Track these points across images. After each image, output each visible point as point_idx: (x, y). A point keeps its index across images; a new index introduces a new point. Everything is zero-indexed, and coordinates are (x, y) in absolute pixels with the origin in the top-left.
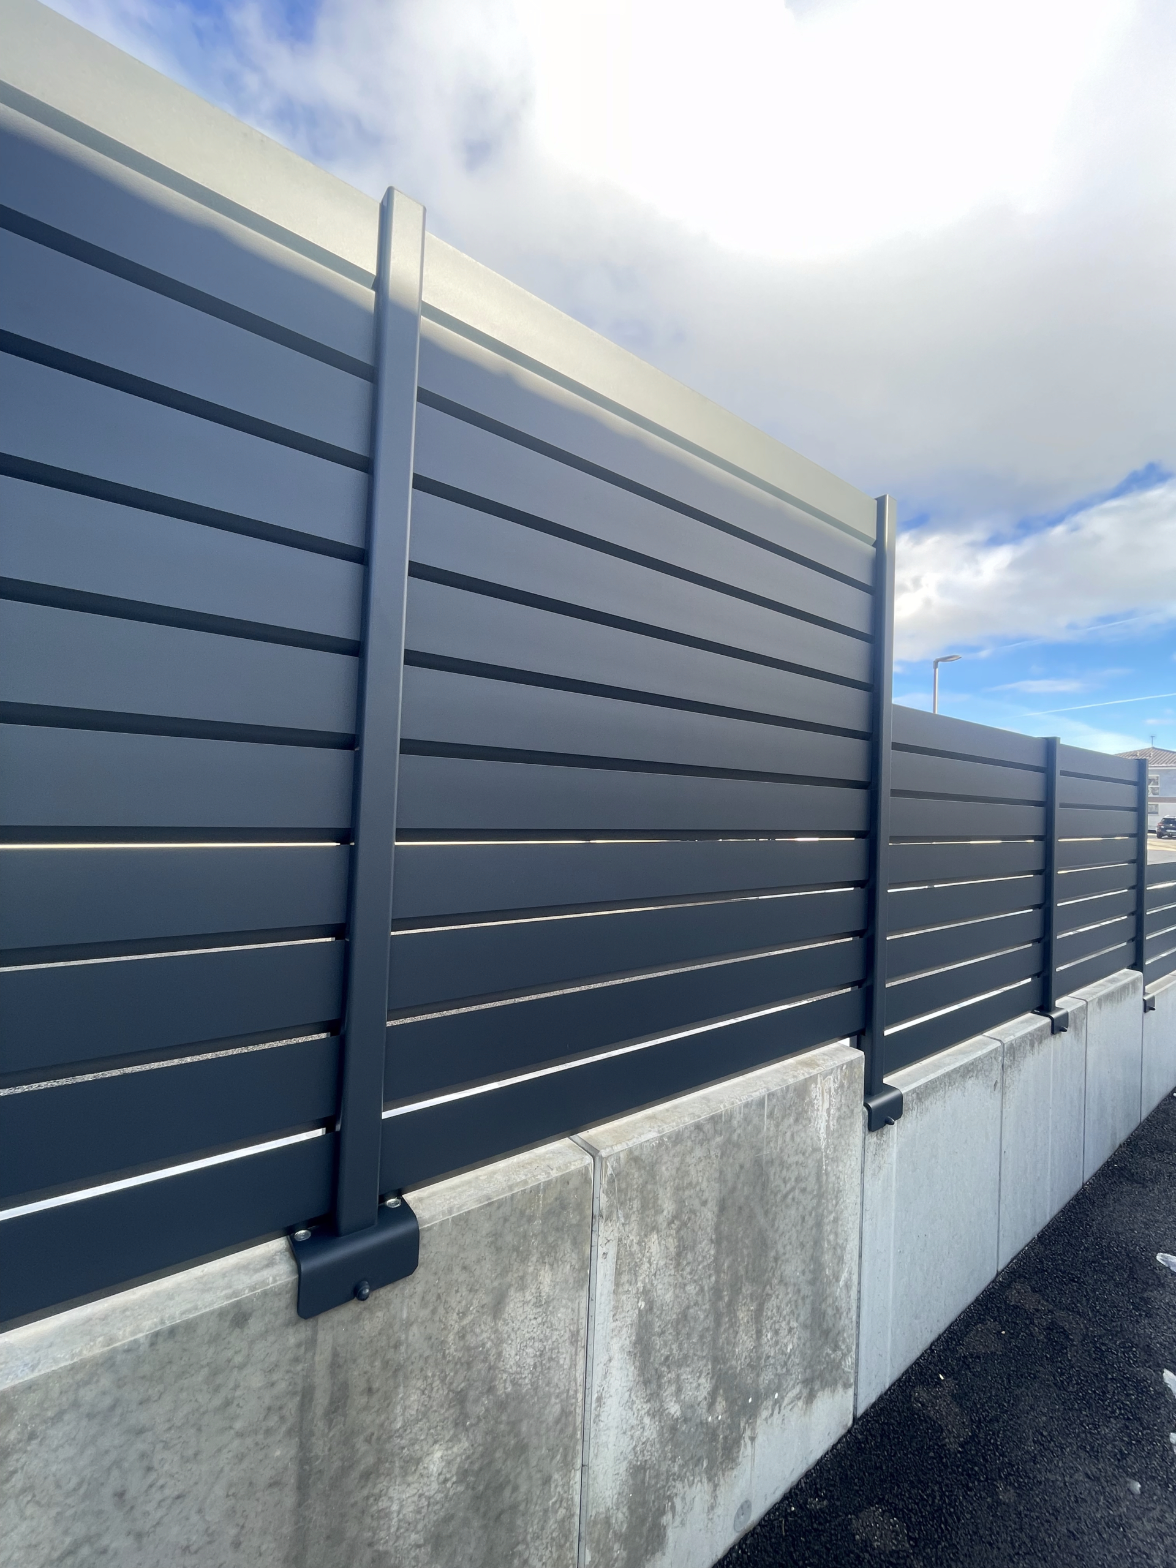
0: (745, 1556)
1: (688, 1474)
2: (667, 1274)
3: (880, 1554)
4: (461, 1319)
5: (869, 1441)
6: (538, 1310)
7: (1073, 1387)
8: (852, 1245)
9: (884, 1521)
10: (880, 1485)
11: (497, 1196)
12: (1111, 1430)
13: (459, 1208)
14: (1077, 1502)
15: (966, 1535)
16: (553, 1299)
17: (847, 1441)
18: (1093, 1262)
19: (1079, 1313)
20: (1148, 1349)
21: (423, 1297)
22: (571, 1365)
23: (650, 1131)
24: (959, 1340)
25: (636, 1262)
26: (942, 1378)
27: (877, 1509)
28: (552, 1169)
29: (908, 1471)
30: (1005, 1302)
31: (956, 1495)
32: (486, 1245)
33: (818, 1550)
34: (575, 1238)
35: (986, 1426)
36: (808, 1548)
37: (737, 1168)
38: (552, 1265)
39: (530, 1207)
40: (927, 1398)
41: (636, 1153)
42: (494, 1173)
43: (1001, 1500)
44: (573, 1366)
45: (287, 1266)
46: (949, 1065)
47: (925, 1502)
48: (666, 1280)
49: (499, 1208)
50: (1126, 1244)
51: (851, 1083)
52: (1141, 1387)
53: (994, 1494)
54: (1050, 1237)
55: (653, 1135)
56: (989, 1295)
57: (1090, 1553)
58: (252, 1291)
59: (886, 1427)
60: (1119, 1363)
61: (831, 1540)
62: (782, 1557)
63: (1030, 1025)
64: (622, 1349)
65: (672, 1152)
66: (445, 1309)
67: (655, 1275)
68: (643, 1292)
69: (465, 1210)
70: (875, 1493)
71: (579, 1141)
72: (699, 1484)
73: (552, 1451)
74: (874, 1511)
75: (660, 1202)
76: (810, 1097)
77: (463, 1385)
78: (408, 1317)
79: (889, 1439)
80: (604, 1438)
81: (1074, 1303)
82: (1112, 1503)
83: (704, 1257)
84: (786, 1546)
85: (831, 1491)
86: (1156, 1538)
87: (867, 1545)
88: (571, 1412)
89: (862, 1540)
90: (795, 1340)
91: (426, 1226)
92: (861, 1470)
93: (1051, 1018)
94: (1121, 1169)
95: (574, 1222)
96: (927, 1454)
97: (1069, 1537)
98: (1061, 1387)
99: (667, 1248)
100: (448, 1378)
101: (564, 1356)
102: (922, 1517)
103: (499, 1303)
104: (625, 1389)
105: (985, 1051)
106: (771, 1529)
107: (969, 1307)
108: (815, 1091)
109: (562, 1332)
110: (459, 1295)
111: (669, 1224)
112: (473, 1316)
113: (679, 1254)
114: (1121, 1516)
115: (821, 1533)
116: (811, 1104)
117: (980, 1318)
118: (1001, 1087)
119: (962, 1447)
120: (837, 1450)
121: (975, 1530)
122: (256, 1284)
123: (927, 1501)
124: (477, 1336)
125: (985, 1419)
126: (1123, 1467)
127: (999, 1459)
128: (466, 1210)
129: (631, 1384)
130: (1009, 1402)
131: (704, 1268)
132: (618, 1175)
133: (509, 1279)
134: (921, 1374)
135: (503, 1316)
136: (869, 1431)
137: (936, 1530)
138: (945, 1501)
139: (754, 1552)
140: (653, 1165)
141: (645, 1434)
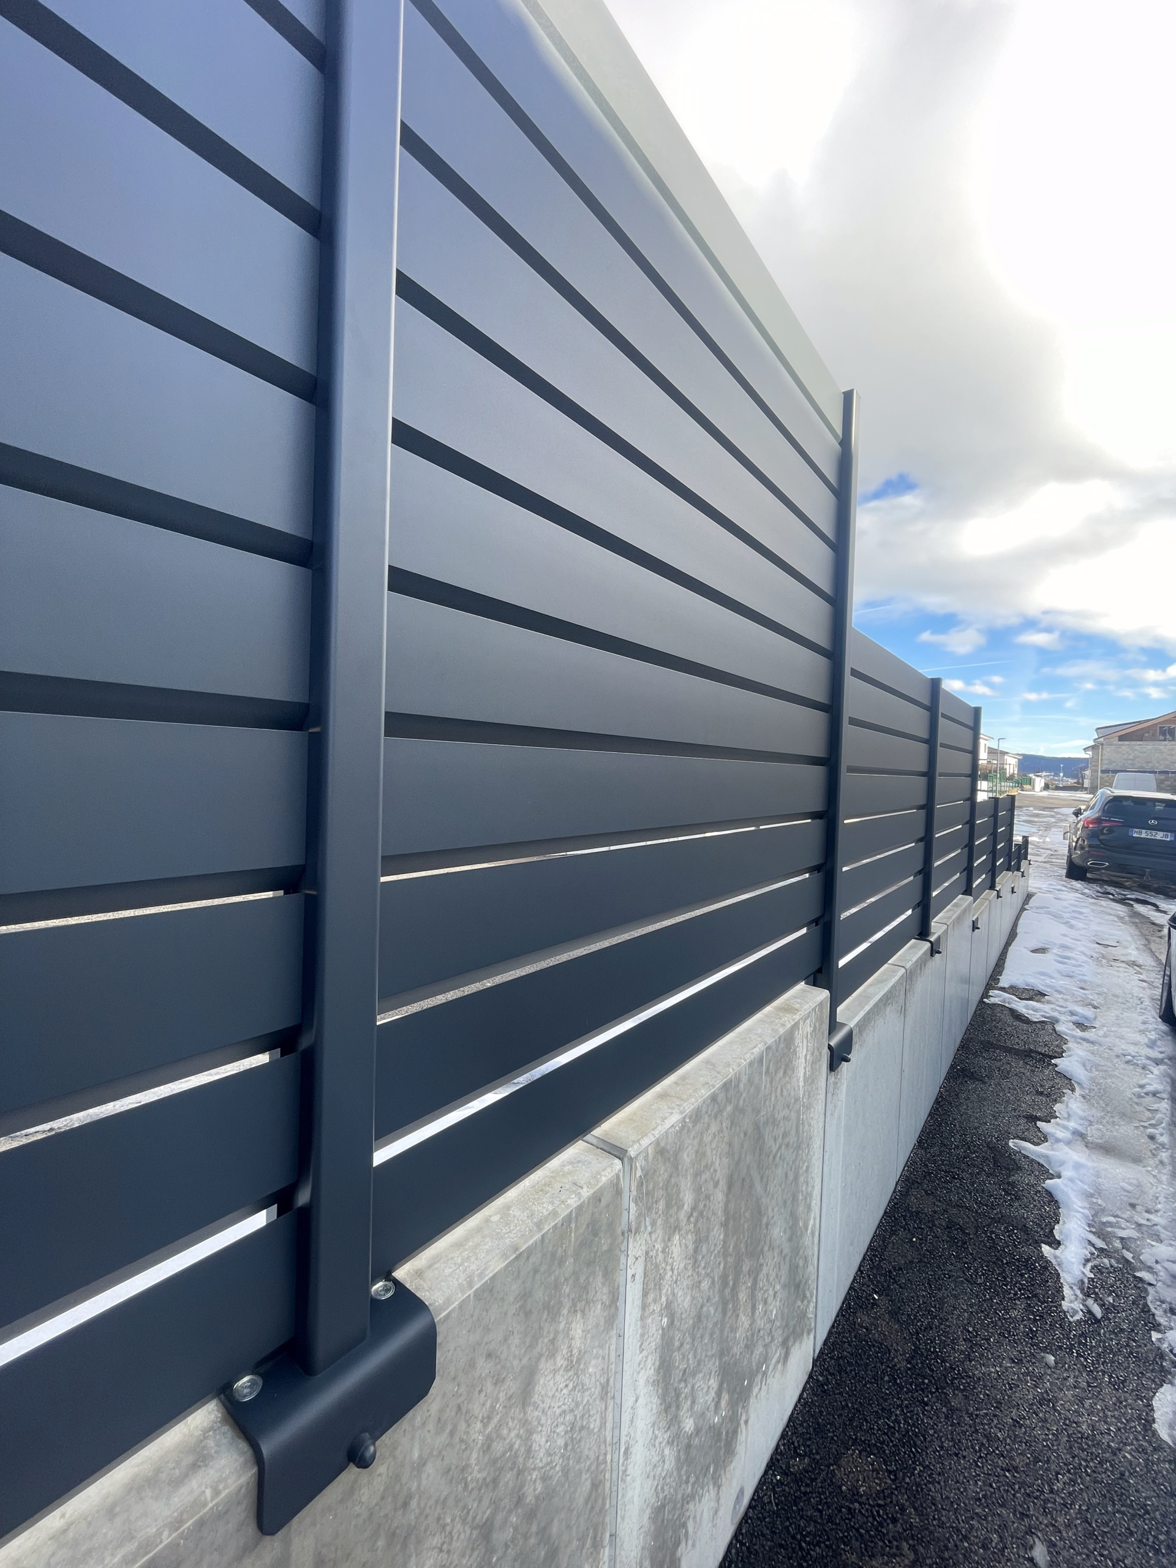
0: (744, 1548)
1: (699, 1489)
2: (686, 1277)
3: (868, 1499)
4: (485, 1426)
5: (830, 1380)
6: (570, 1374)
7: (981, 1278)
8: (816, 1193)
9: (862, 1462)
10: (850, 1424)
11: (525, 1242)
12: (1019, 1311)
13: (481, 1276)
14: (1011, 1389)
15: (934, 1452)
16: (585, 1353)
17: (811, 1387)
18: (965, 1158)
19: (967, 1208)
20: (1025, 1229)
21: (439, 1419)
22: (601, 1426)
23: (672, 1113)
24: (881, 1256)
25: (660, 1274)
26: (877, 1298)
27: (854, 1451)
28: (582, 1188)
29: (871, 1402)
30: (908, 1210)
31: (917, 1414)
32: (514, 1314)
33: (811, 1516)
34: (606, 1268)
35: (924, 1336)
36: (802, 1517)
37: (742, 1135)
38: (583, 1312)
39: (562, 1244)
40: (869, 1321)
41: (662, 1144)
42: (508, 1207)
43: (953, 1406)
44: (603, 1425)
45: (235, 1456)
46: (876, 995)
47: (893, 1430)
48: (685, 1283)
49: (528, 1258)
50: (985, 1137)
51: (821, 1025)
52: (1027, 1264)
53: (946, 1402)
54: (927, 1141)
55: (675, 1118)
56: (894, 1206)
57: (1035, 1437)
58: (177, 1530)
59: (841, 1362)
60: (1008, 1247)
61: (821, 1499)
62: (780, 1536)
63: (919, 950)
64: (647, 1381)
65: (693, 1134)
66: (466, 1421)
67: (676, 1282)
68: (666, 1307)
69: (489, 1275)
70: (848, 1434)
71: (594, 1141)
72: (707, 1494)
73: (582, 1539)
74: (852, 1455)
75: (681, 1195)
76: (794, 1045)
77: (488, 1512)
78: (420, 1457)
79: (847, 1373)
80: (630, 1494)
81: (961, 1199)
82: (1037, 1381)
83: (716, 1245)
84: (781, 1522)
85: (809, 1446)
86: (1077, 1405)
87: (855, 1494)
88: (600, 1482)
89: (849, 1490)
90: (778, 1304)
91: (442, 1316)
92: (829, 1414)
93: (930, 942)
94: (963, 1070)
95: (605, 1248)
96: (882, 1379)
97: (1015, 1426)
98: (971, 1281)
99: (687, 1247)
100: (471, 1512)
101: (594, 1418)
102: (894, 1446)
103: (528, 1385)
104: (650, 1426)
105: (897, 978)
106: (762, 1508)
107: (881, 1221)
108: (798, 1040)
109: (593, 1390)
110: (483, 1394)
111: (689, 1218)
112: (500, 1415)
113: (696, 1250)
114: (1047, 1392)
115: (810, 1495)
116: (795, 1052)
117: (892, 1230)
118: (903, 1011)
119: (909, 1363)
120: (804, 1399)
121: (940, 1444)
122: (181, 1514)
123: (894, 1428)
124: (505, 1439)
125: (920, 1329)
126: (1037, 1345)
127: (942, 1366)
128: (491, 1275)
129: (653, 1418)
130: (935, 1307)
131: (715, 1258)
132: (647, 1175)
133: (538, 1349)
134: (858, 1297)
135: (532, 1400)
136: (827, 1370)
137: (909, 1456)
138: (909, 1423)
139: (752, 1541)
140: (676, 1154)
141: (666, 1467)
